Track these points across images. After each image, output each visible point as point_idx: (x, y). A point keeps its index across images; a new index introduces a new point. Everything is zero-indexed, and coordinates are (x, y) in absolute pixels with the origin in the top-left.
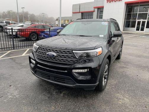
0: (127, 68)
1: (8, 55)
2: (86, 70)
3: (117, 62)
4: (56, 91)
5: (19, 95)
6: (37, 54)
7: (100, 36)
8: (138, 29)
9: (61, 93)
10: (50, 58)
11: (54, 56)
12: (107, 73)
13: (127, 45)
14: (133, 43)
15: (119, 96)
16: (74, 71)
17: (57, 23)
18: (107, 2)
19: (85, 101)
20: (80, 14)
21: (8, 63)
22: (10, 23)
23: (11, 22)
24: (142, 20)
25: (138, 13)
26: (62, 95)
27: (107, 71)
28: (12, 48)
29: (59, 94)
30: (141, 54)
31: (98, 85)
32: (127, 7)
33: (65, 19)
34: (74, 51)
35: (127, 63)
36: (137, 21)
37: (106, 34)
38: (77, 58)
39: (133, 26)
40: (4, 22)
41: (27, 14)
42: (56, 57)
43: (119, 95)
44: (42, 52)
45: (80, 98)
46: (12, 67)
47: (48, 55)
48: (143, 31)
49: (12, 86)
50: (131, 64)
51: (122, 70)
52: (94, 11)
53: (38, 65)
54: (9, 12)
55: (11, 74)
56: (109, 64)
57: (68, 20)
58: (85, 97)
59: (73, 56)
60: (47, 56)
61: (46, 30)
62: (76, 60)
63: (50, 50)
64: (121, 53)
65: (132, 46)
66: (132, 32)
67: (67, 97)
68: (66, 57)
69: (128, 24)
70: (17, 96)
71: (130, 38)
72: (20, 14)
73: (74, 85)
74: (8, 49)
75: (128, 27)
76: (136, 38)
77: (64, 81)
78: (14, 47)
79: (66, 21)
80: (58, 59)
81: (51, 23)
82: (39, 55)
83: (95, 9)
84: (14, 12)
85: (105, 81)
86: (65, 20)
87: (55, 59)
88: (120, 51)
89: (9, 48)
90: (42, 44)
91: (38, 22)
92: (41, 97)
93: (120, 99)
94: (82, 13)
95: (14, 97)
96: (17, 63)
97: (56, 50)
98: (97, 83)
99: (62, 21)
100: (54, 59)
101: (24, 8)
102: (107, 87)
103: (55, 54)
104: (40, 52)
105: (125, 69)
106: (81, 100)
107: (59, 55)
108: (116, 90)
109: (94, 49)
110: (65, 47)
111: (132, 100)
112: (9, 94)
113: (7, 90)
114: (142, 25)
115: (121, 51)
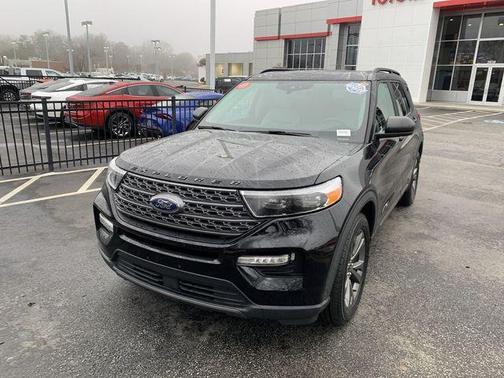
0: (433, 238)
1: (30, 192)
2: (285, 258)
3: (401, 218)
4: (185, 325)
5: (58, 339)
6: (119, 200)
7: (338, 134)
8: (477, 97)
9: (201, 330)
10: (163, 214)
11: (174, 206)
12: (361, 262)
13: (437, 153)
14: (460, 147)
15: (399, 343)
16: (244, 260)
17: (202, 72)
18: (374, 3)
19: (284, 364)
20: (282, 42)
21: (27, 222)
22: (42, 77)
23: (44, 74)
24: (491, 66)
25: (479, 40)
26: (204, 339)
27: (362, 256)
28: (47, 166)
29: (194, 335)
30: (483, 187)
31: (329, 306)
32: (440, 20)
33: (228, 60)
34: (243, 193)
35: (434, 220)
36: (475, 66)
37: (360, 125)
38: (254, 214)
39: (462, 85)
40: (23, 71)
41: (100, 42)
42: (181, 211)
43: (401, 340)
44: (137, 193)
45: (265, 351)
46: (41, 234)
47: (155, 202)
48: (497, 101)
49: (36, 307)
50: (449, 224)
51: (414, 246)
52: (329, 34)
53: (124, 237)
54: (40, 37)
55: (34, 259)
56: (369, 230)
57: (240, 66)
58: (284, 348)
59: (241, 209)
60: (150, 207)
61: (159, 104)
62: (250, 224)
63: (161, 188)
64: (414, 185)
65: (454, 157)
66: (458, 107)
67: (220, 345)
68: (215, 213)
69: (445, 77)
70: (52, 343)
71: (451, 126)
72: (79, 45)
73: (244, 310)
74: (31, 168)
75: (444, 89)
76: (470, 126)
77: (212, 293)
78: (51, 163)
79: (234, 69)
80: (189, 219)
81: (182, 74)
82: (126, 203)
83: (332, 26)
84: (58, 37)
85: (352, 291)
86: (230, 65)
87: (179, 218)
88: (412, 180)
89: (35, 165)
90: (136, 164)
91: (139, 69)
92: (133, 345)
93: (403, 354)
94: (289, 41)
95: (43, 347)
96: (58, 220)
97: (183, 189)
98: (325, 302)
99: (221, 68)
100: (175, 217)
101: (91, 23)
102: (361, 311)
103: (179, 202)
104: (128, 191)
105: (427, 241)
106: (269, 359)
107: (191, 205)
108: (392, 321)
109: (315, 185)
110: (214, 177)
111: (444, 360)
112: (23, 335)
113: (19, 321)
114: (491, 82)
115: (415, 178)
